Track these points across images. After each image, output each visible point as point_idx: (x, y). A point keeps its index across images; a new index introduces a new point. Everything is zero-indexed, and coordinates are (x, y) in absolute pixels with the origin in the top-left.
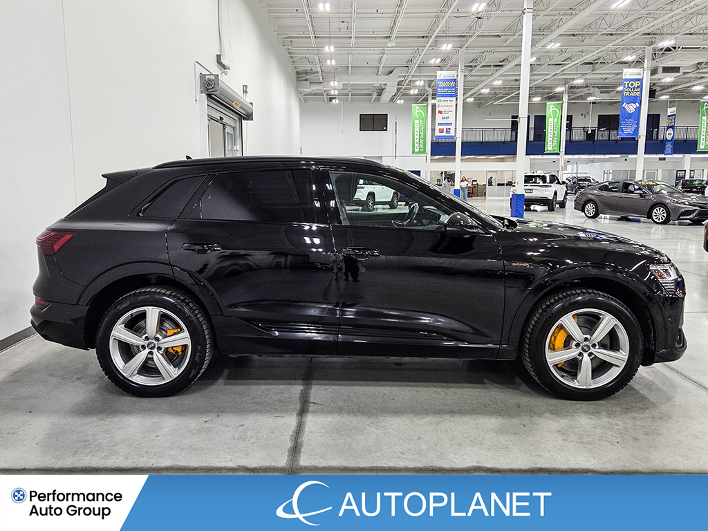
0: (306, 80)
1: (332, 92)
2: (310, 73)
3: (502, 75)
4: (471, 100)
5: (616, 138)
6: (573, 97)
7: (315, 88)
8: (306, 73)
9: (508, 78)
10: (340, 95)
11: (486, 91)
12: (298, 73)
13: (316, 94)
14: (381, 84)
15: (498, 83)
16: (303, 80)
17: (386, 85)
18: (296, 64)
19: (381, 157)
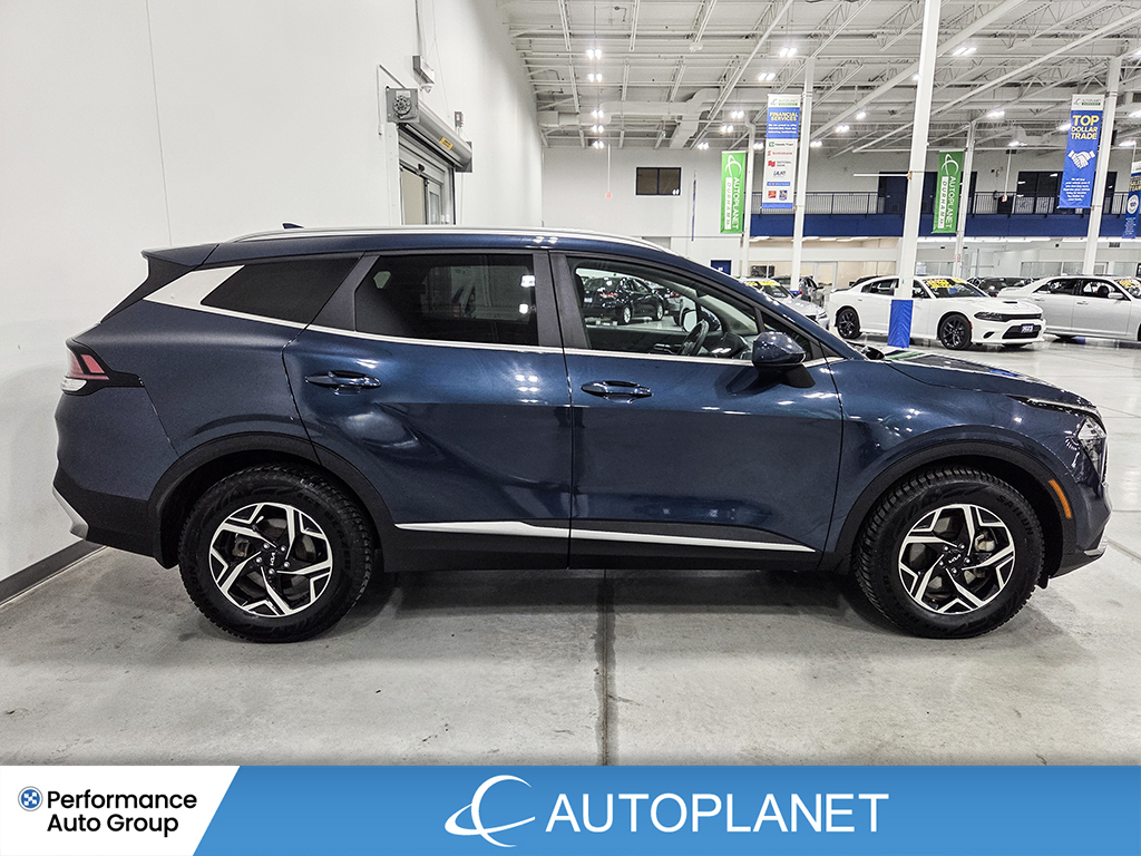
0: (552, 109)
1: (594, 129)
2: (559, 97)
3: (872, 103)
4: (818, 144)
5: (1045, 211)
6: (979, 142)
7: (566, 122)
8: (553, 98)
9: (881, 108)
10: (605, 134)
11: (842, 129)
12: (539, 97)
13: (566, 134)
14: (673, 117)
15: (861, 116)
16: (547, 109)
17: (680, 118)
18: (536, 82)
19: (670, 238)
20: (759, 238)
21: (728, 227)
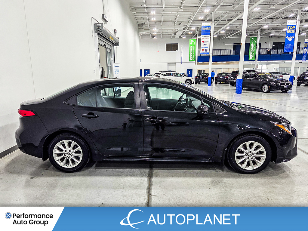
0: (142, 28)
1: (154, 34)
2: (144, 25)
3: (231, 24)
4: (216, 36)
5: (280, 53)
6: (261, 34)
7: (146, 32)
8: (142, 25)
9: (234, 26)
10: (157, 35)
11: (223, 32)
12: (138, 25)
13: (146, 35)
14: (176, 30)
15: (228, 28)
16: (141, 28)
17: (178, 30)
18: (138, 21)
19: (175, 63)
20: (200, 62)
21: (191, 60)
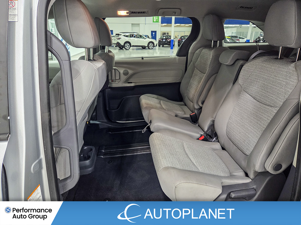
19: (139, 24)
20: (164, 24)
21: (155, 21)
